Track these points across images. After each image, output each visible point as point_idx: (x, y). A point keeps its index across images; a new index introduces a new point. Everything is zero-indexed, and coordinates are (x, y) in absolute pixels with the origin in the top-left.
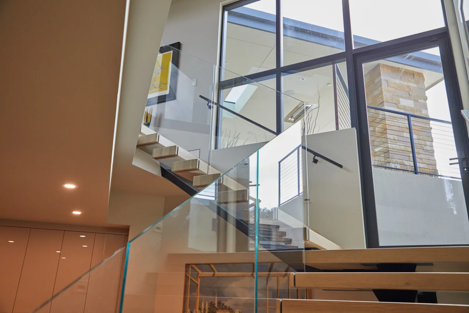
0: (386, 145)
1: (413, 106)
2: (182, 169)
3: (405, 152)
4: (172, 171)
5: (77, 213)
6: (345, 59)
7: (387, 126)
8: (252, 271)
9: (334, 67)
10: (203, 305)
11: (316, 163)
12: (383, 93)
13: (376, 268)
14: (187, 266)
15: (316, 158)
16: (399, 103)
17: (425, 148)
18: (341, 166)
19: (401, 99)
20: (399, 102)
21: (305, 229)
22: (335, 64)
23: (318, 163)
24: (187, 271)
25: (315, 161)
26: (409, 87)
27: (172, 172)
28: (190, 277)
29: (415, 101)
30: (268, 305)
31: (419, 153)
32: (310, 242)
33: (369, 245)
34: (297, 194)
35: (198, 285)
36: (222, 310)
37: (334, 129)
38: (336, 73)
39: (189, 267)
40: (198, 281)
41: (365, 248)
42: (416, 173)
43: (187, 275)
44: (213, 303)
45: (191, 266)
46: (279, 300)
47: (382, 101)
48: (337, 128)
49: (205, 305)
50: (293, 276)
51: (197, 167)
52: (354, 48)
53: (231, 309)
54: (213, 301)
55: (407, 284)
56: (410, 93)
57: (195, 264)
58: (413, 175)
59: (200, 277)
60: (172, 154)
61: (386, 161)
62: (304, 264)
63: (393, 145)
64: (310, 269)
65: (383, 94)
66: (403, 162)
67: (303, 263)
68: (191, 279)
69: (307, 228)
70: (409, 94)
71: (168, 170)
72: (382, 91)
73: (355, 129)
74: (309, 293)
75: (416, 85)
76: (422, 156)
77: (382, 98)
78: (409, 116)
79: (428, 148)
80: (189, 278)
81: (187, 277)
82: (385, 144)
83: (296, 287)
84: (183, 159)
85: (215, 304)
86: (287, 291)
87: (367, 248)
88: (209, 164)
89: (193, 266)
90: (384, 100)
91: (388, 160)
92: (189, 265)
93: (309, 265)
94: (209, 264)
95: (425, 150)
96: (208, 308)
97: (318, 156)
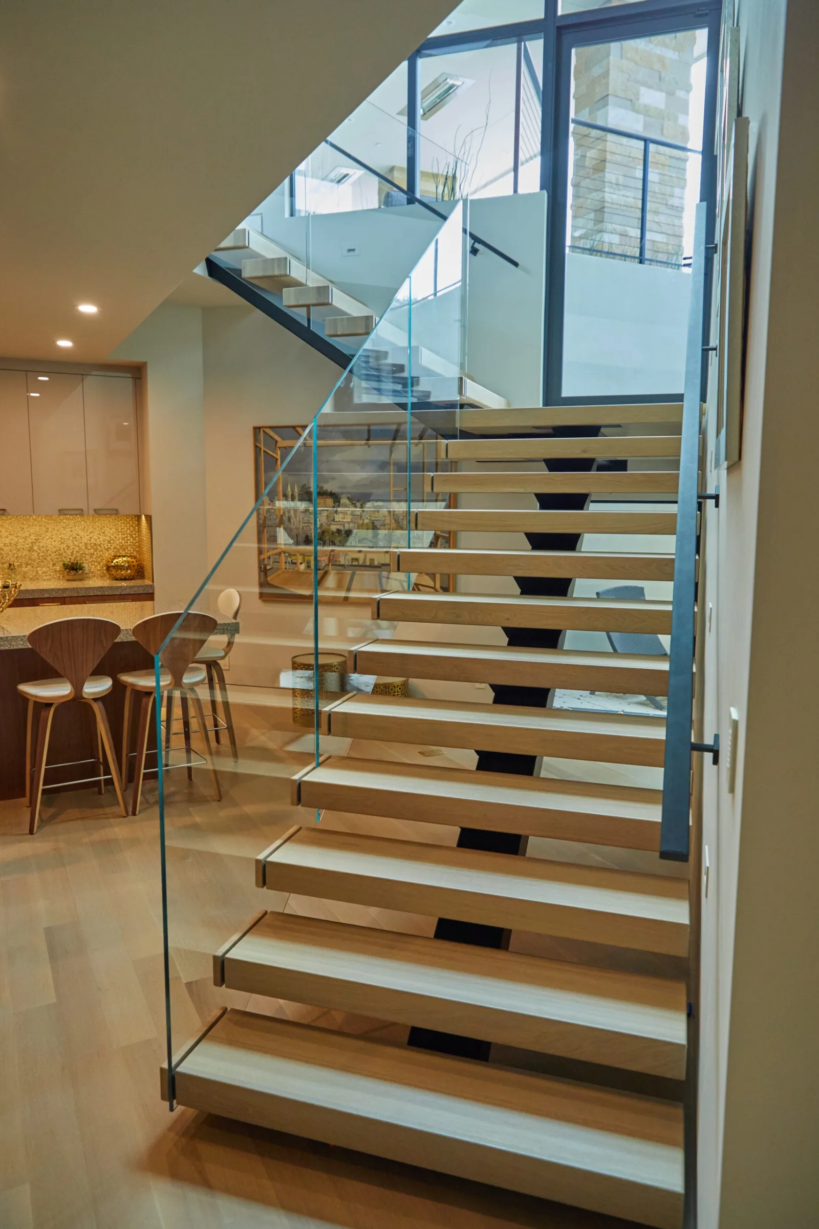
0: (600, 194)
1: (663, 107)
2: (260, 274)
3: (633, 209)
4: (243, 276)
5: (65, 343)
6: (542, 35)
7: (608, 154)
8: (366, 437)
9: (519, 49)
10: (289, 489)
11: (475, 255)
12: (608, 75)
13: (551, 431)
14: (257, 430)
15: (477, 245)
16: (638, 99)
17: (670, 202)
18: (516, 264)
19: (643, 90)
20: (638, 95)
21: (461, 379)
22: (523, 43)
23: (478, 255)
24: (256, 439)
25: (474, 251)
26: (661, 59)
27: (243, 279)
28: (263, 448)
29: (670, 94)
30: (391, 486)
31: (656, 213)
32: (466, 397)
33: (546, 403)
34: (432, 292)
35: (277, 460)
36: (321, 497)
37: (511, 192)
38: (522, 57)
39: (260, 432)
40: (277, 455)
41: (541, 406)
42: (641, 262)
43: (258, 445)
44: (307, 486)
45: (263, 431)
46: (430, 475)
47: (605, 94)
48: (515, 190)
49: (293, 490)
50: (445, 445)
51: (288, 273)
52: (560, 13)
53: (334, 494)
54: (307, 483)
55: (584, 451)
56: (663, 75)
57: (271, 428)
58: (636, 265)
59: (279, 448)
60: (241, 244)
61: (596, 228)
62: (457, 428)
63: (615, 197)
64: (465, 434)
65: (611, 77)
66: (625, 231)
67: (457, 426)
68: (264, 451)
69: (464, 377)
70: (660, 76)
71: (227, 268)
72: (609, 70)
73: (545, 193)
74: (453, 465)
75: (677, 53)
76: (662, 218)
77: (607, 85)
78: (648, 142)
79: (675, 202)
80: (260, 449)
81: (257, 449)
82: (599, 192)
83: (450, 459)
84: (264, 257)
85: (310, 488)
86: (421, 465)
87: (543, 406)
88: (308, 267)
89: (268, 431)
90: (610, 93)
91: (600, 226)
92: (260, 428)
93: (464, 430)
94: (294, 427)
95: (669, 207)
96: (299, 494)
97: (479, 243)
